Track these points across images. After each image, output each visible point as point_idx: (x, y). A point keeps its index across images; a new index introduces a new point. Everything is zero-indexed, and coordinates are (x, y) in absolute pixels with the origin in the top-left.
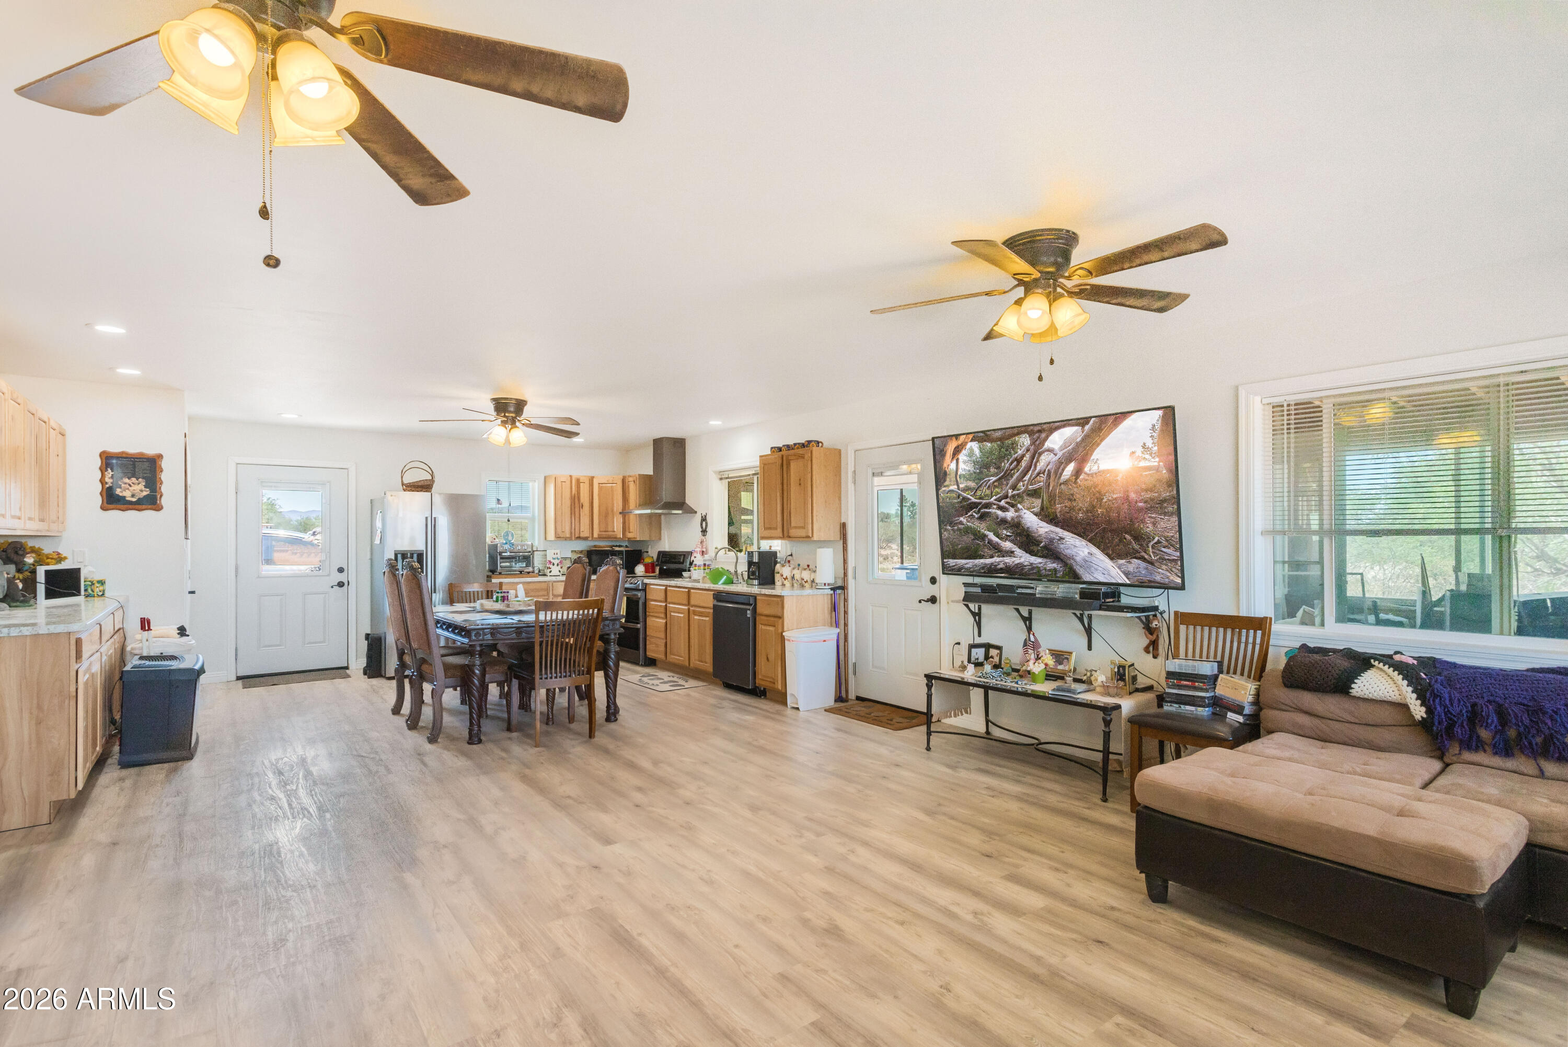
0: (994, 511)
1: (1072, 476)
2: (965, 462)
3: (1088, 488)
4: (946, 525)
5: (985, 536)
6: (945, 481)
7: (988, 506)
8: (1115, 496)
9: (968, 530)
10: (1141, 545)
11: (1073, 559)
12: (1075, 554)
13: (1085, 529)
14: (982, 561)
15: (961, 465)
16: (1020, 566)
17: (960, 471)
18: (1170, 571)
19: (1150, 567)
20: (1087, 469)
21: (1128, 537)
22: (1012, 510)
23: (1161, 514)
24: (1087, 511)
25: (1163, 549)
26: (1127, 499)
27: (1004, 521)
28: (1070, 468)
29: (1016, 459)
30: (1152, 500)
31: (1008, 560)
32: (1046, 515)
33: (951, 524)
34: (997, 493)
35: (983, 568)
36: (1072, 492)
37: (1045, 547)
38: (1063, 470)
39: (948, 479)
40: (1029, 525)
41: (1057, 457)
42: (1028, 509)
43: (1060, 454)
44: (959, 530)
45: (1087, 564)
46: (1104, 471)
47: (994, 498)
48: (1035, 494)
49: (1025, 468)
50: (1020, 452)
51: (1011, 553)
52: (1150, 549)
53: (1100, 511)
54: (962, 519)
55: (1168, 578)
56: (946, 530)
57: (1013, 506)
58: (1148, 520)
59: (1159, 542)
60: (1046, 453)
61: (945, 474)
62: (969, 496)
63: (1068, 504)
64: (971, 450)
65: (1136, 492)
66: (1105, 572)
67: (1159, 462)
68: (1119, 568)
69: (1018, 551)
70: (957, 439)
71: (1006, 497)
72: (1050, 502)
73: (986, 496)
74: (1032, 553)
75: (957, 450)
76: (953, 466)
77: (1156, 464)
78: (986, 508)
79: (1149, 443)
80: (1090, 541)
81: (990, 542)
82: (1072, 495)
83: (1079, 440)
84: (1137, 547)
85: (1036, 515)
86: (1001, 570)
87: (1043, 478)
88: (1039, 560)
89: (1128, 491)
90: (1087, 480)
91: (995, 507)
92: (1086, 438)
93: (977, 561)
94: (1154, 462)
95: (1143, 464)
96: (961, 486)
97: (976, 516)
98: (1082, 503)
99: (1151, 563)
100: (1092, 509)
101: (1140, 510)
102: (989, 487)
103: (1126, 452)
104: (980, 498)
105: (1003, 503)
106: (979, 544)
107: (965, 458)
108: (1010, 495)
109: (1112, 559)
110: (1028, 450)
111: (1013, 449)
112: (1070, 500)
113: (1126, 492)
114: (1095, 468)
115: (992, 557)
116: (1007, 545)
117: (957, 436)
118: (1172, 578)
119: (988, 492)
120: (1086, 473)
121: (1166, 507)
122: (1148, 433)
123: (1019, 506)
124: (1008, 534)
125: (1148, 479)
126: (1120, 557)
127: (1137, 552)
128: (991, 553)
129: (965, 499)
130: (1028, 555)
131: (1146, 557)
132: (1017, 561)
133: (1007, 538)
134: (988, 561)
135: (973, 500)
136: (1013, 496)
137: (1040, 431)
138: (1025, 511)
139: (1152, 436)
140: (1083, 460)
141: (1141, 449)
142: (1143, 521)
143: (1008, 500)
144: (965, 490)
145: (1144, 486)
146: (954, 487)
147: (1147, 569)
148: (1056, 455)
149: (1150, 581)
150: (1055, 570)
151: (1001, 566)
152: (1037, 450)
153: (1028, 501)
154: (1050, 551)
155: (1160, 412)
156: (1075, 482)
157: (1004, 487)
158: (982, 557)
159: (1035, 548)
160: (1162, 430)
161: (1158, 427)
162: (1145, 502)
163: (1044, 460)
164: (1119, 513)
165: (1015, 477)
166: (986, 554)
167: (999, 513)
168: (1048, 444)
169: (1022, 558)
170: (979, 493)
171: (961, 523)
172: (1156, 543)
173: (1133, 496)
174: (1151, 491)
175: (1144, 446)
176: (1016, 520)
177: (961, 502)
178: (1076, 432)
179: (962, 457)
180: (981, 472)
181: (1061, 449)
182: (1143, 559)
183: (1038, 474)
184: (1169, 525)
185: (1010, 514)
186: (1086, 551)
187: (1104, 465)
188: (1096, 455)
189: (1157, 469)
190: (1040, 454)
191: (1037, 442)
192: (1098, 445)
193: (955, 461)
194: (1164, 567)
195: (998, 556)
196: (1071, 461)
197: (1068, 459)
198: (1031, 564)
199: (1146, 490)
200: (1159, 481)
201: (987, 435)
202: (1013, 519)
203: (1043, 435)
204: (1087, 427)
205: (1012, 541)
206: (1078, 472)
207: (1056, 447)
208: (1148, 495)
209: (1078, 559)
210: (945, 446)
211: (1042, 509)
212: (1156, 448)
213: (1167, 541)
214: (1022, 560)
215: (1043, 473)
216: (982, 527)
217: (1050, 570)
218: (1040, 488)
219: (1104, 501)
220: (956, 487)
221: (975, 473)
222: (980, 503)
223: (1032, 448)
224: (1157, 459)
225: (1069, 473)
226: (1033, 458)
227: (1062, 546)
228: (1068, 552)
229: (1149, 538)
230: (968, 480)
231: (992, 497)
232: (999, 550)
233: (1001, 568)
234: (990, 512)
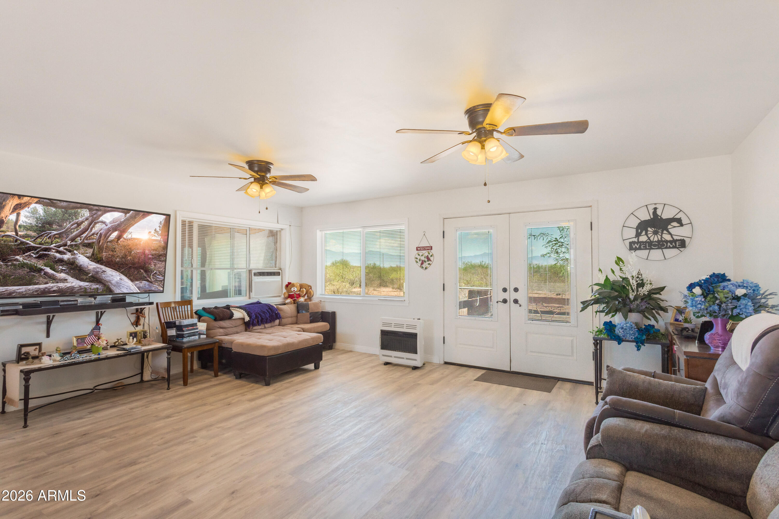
0: (52, 253)
1: (115, 238)
2: (27, 217)
3: (125, 246)
5: (43, 270)
6: (1, 227)
7: (48, 250)
8: (138, 251)
9: (24, 265)
10: (148, 274)
11: (110, 282)
12: (111, 279)
13: (119, 267)
14: (36, 286)
16: (73, 288)
17: (21, 223)
18: (159, 285)
19: (150, 284)
20: (125, 236)
21: (142, 271)
22: (69, 254)
23: (158, 261)
24: (122, 257)
25: (157, 276)
26: (144, 253)
27: (61, 261)
28: (115, 234)
29: (77, 223)
30: (155, 254)
31: (61, 285)
32: (95, 258)
33: (4, 260)
34: (58, 242)
35: (36, 291)
36: (114, 247)
37: (92, 276)
38: (110, 235)
39: (4, 226)
40: (81, 263)
41: (107, 227)
42: (82, 254)
43: (109, 226)
44: (13, 264)
45: (118, 285)
46: (134, 239)
47: (54, 245)
48: (89, 245)
49: (83, 229)
50: (80, 219)
51: (65, 280)
52: (152, 276)
53: (129, 258)
54: (17, 257)
55: (157, 288)
57: (70, 251)
58: (152, 264)
59: (156, 273)
60: (100, 223)
61: (2, 222)
62: (28, 242)
63: (111, 253)
64: (35, 209)
65: (149, 250)
66: (128, 287)
67: (161, 238)
68: (136, 285)
69: (70, 279)
70: (19, 198)
71: (65, 245)
72: (99, 251)
73: (47, 243)
74: (82, 280)
75: (19, 207)
76: (12, 217)
77: (160, 239)
78: (44, 251)
79: (158, 229)
80: (122, 273)
81: (48, 273)
82: (115, 248)
83: (122, 220)
84: (145, 275)
85: (88, 258)
86: (54, 292)
87: (96, 237)
88: (87, 284)
89: (145, 250)
90: (124, 242)
91: (54, 251)
92: (127, 220)
93: (31, 287)
94: (159, 238)
95: (154, 238)
96: (20, 233)
97: (35, 256)
98: (119, 253)
99: (151, 282)
100: (125, 256)
101: (150, 258)
102: (50, 237)
103: (147, 231)
104: (40, 244)
105: (61, 249)
106: (34, 275)
107: (28, 214)
108: (68, 244)
109: (132, 281)
110: (87, 219)
111: (75, 216)
112: (113, 251)
113: (144, 250)
114: (129, 236)
115: (46, 283)
116: (63, 275)
117: (20, 196)
118: (159, 288)
119: (50, 241)
120: (124, 238)
121: (161, 258)
122: (158, 225)
123: (75, 252)
124: (64, 268)
125: (155, 245)
126: (137, 280)
127: (146, 277)
128: (45, 281)
129: (23, 243)
130: (78, 281)
131: (149, 280)
132: (69, 285)
133: (62, 271)
134: (42, 286)
135: (32, 244)
136: (71, 246)
137: (97, 210)
138: (80, 255)
139: (159, 226)
140: (123, 232)
141: (154, 231)
142: (150, 264)
143: (66, 247)
144: (22, 236)
145: (153, 248)
146: (11, 233)
147: (149, 285)
148: (107, 225)
149: (149, 290)
150: (97, 288)
151: (55, 289)
152: (93, 222)
153: (82, 249)
154: (95, 279)
155: (164, 217)
156: (117, 242)
157: (64, 239)
158: (37, 284)
159: (85, 277)
160: (164, 225)
161: (163, 222)
162: (152, 255)
163: (98, 228)
164: (139, 259)
165: (74, 234)
166: (40, 282)
167: (58, 255)
168: (102, 218)
169: (73, 283)
170: (41, 240)
171: (17, 260)
172: (155, 274)
173: (147, 252)
174: (156, 250)
175: (155, 230)
176: (71, 260)
177: (17, 245)
178: (121, 216)
179: (24, 212)
180: (43, 226)
181: (110, 223)
182: (148, 281)
183: (93, 234)
184: (161, 266)
185: (67, 256)
186: (118, 278)
187: (135, 236)
188: (130, 230)
189: (160, 241)
190: (96, 223)
191: (95, 216)
192: (133, 225)
193: (15, 214)
194: (156, 284)
195: (52, 283)
196: (116, 231)
197: (114, 229)
198: (80, 286)
199: (154, 250)
200: (160, 246)
201: (52, 202)
202: (69, 259)
203: (100, 213)
204: (128, 215)
205: (66, 273)
206: (119, 237)
207: (108, 221)
208: (154, 252)
209: (113, 282)
210: (5, 200)
211: (93, 254)
212: (160, 232)
213: (159, 272)
214: (73, 284)
215: (97, 234)
216: (39, 264)
217: (93, 289)
218: (94, 243)
219: (132, 253)
220: (13, 233)
221: (37, 226)
222: (40, 247)
223: (90, 219)
224: (160, 237)
225: (114, 237)
226: (90, 224)
227: (104, 275)
228: (107, 279)
229: (152, 271)
230: (28, 230)
231: (52, 244)
232: (53, 279)
233: (54, 291)
234: (49, 254)
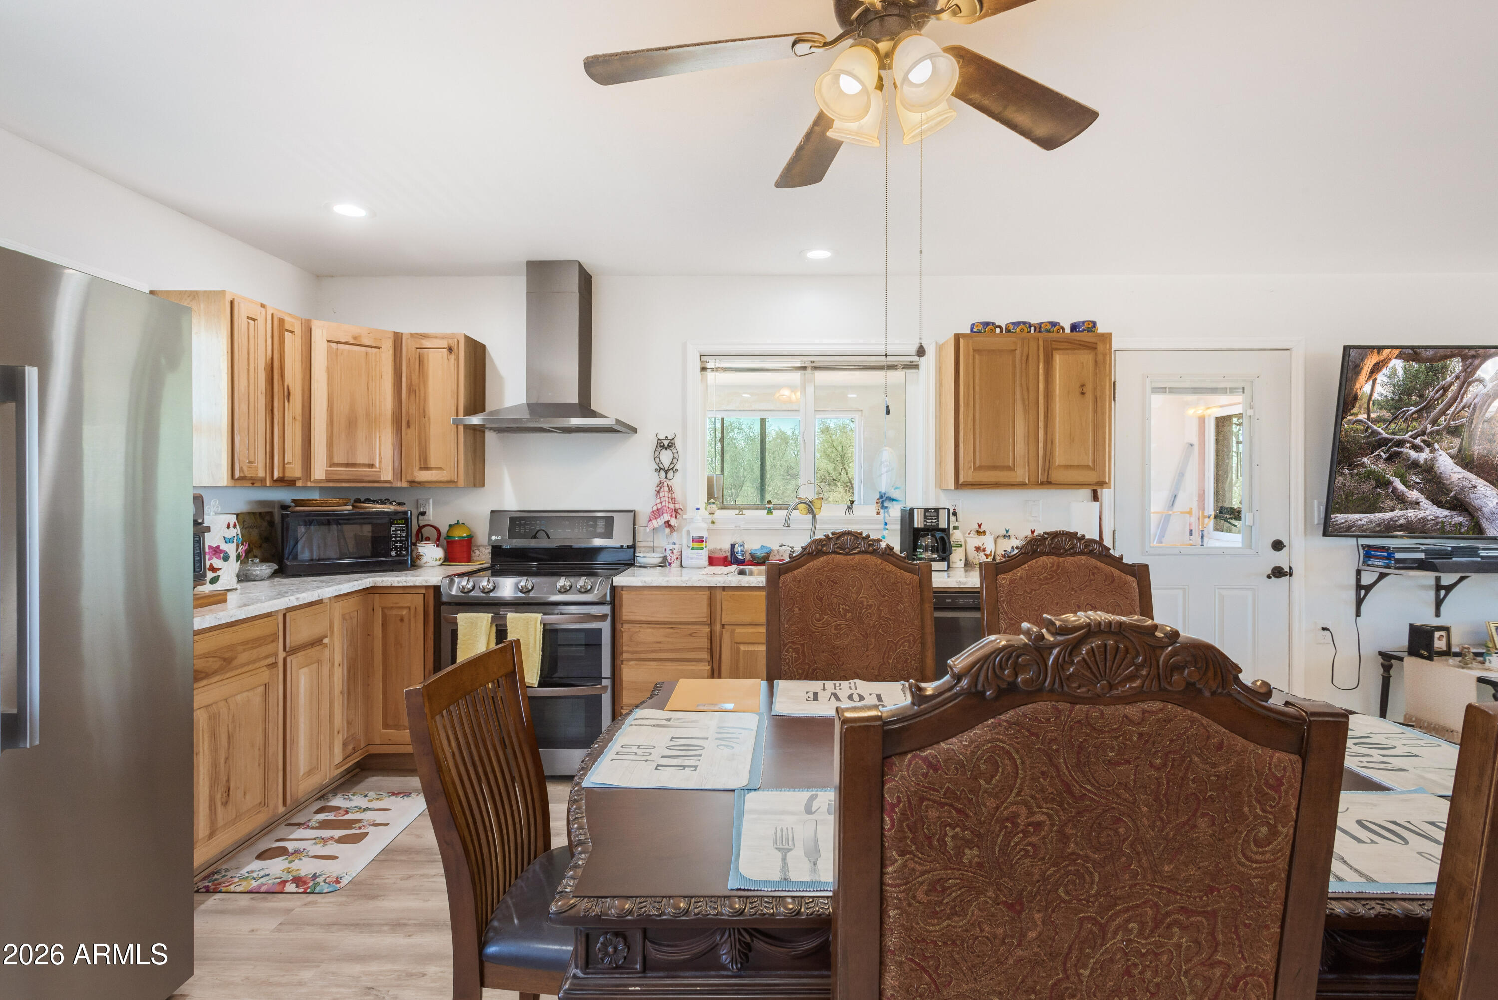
0: (1406, 450)
1: (1496, 412)
2: (1383, 385)
4: (1343, 468)
5: (1390, 482)
6: (1353, 407)
7: (1400, 443)
9: (1370, 474)
11: (1480, 512)
12: (1483, 505)
14: (1380, 515)
15: (1378, 389)
16: (1423, 522)
17: (1375, 396)
22: (1427, 450)
27: (1415, 464)
28: (1496, 404)
29: (1442, 388)
31: (1410, 514)
32: (1462, 459)
33: (1351, 466)
34: (1414, 428)
35: (1379, 525)
36: (1492, 432)
37: (1454, 498)
38: (1489, 406)
39: (1357, 405)
40: (1442, 470)
41: (1486, 390)
42: (1445, 450)
43: (1489, 387)
44: (1359, 474)
45: (1492, 517)
47: (1410, 434)
48: (1455, 431)
49: (1450, 399)
50: (1448, 380)
51: (1415, 505)
54: (1365, 459)
56: (1342, 474)
57: (1428, 445)
60: (1474, 385)
61: (1356, 397)
62: (1380, 430)
63: (1486, 445)
64: (1394, 369)
69: (1424, 503)
70: (1378, 353)
71: (1423, 433)
72: (1468, 443)
73: (1400, 430)
74: (1439, 505)
75: (1377, 368)
76: (1367, 388)
78: (1398, 446)
81: (1394, 490)
82: (1492, 435)
85: (1452, 458)
86: (1401, 528)
87: (1466, 413)
88: (1445, 513)
91: (1408, 445)
93: (1372, 516)
96: (1373, 415)
97: (1384, 456)
102: (1406, 418)
104: (1394, 433)
105: (1418, 441)
106: (1379, 494)
107: (1385, 379)
108: (1427, 431)
110: (1457, 378)
111: (1442, 374)
112: (1489, 441)
115: (1393, 510)
116: (1413, 495)
117: (1379, 349)
119: (1404, 425)
123: (1436, 446)
124: (1417, 480)
128: (1392, 504)
129: (1375, 433)
130: (1434, 507)
132: (1420, 515)
133: (1414, 486)
134: (1387, 516)
135: (1384, 435)
136: (1431, 433)
137: (1474, 356)
138: (1441, 452)
143: (1425, 438)
144: (1375, 421)
146: (1363, 417)
148: (1485, 387)
150: (1460, 525)
151: (1402, 521)
152: (1466, 380)
153: (1446, 440)
154: (1459, 503)
157: (1423, 421)
158: (1381, 510)
159: (1443, 499)
163: (1472, 392)
165: (1437, 410)
166: (1386, 507)
167: (1412, 453)
168: (1478, 374)
169: (1427, 511)
170: (1393, 426)
171: (1363, 465)
176: (1429, 463)
177: (1368, 437)
179: (1381, 377)
180: (1400, 400)
181: (1492, 381)
183: (1463, 409)
185: (1423, 456)
186: (1495, 502)
190: (1469, 385)
191: (1468, 370)
193: (1371, 382)
195: (1401, 509)
198: (1436, 518)
201: (1415, 353)
202: (1425, 461)
203: (1477, 361)
205: (1419, 490)
207: (1486, 378)
209: (1485, 510)
210: (1362, 360)
211: (1459, 450)
214: (1426, 514)
215: (1468, 408)
216: (1387, 471)
217: (1454, 525)
218: (1461, 426)
220: (1365, 416)
221: (1393, 400)
222: (1391, 440)
223: (1462, 376)
225: (1494, 410)
226: (1460, 388)
227: (1472, 496)
228: (1477, 503)
230: (1382, 407)
231: (1407, 432)
232: (1402, 501)
233: (1401, 525)
234: (1401, 452)
